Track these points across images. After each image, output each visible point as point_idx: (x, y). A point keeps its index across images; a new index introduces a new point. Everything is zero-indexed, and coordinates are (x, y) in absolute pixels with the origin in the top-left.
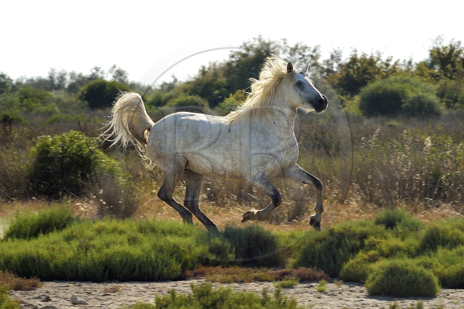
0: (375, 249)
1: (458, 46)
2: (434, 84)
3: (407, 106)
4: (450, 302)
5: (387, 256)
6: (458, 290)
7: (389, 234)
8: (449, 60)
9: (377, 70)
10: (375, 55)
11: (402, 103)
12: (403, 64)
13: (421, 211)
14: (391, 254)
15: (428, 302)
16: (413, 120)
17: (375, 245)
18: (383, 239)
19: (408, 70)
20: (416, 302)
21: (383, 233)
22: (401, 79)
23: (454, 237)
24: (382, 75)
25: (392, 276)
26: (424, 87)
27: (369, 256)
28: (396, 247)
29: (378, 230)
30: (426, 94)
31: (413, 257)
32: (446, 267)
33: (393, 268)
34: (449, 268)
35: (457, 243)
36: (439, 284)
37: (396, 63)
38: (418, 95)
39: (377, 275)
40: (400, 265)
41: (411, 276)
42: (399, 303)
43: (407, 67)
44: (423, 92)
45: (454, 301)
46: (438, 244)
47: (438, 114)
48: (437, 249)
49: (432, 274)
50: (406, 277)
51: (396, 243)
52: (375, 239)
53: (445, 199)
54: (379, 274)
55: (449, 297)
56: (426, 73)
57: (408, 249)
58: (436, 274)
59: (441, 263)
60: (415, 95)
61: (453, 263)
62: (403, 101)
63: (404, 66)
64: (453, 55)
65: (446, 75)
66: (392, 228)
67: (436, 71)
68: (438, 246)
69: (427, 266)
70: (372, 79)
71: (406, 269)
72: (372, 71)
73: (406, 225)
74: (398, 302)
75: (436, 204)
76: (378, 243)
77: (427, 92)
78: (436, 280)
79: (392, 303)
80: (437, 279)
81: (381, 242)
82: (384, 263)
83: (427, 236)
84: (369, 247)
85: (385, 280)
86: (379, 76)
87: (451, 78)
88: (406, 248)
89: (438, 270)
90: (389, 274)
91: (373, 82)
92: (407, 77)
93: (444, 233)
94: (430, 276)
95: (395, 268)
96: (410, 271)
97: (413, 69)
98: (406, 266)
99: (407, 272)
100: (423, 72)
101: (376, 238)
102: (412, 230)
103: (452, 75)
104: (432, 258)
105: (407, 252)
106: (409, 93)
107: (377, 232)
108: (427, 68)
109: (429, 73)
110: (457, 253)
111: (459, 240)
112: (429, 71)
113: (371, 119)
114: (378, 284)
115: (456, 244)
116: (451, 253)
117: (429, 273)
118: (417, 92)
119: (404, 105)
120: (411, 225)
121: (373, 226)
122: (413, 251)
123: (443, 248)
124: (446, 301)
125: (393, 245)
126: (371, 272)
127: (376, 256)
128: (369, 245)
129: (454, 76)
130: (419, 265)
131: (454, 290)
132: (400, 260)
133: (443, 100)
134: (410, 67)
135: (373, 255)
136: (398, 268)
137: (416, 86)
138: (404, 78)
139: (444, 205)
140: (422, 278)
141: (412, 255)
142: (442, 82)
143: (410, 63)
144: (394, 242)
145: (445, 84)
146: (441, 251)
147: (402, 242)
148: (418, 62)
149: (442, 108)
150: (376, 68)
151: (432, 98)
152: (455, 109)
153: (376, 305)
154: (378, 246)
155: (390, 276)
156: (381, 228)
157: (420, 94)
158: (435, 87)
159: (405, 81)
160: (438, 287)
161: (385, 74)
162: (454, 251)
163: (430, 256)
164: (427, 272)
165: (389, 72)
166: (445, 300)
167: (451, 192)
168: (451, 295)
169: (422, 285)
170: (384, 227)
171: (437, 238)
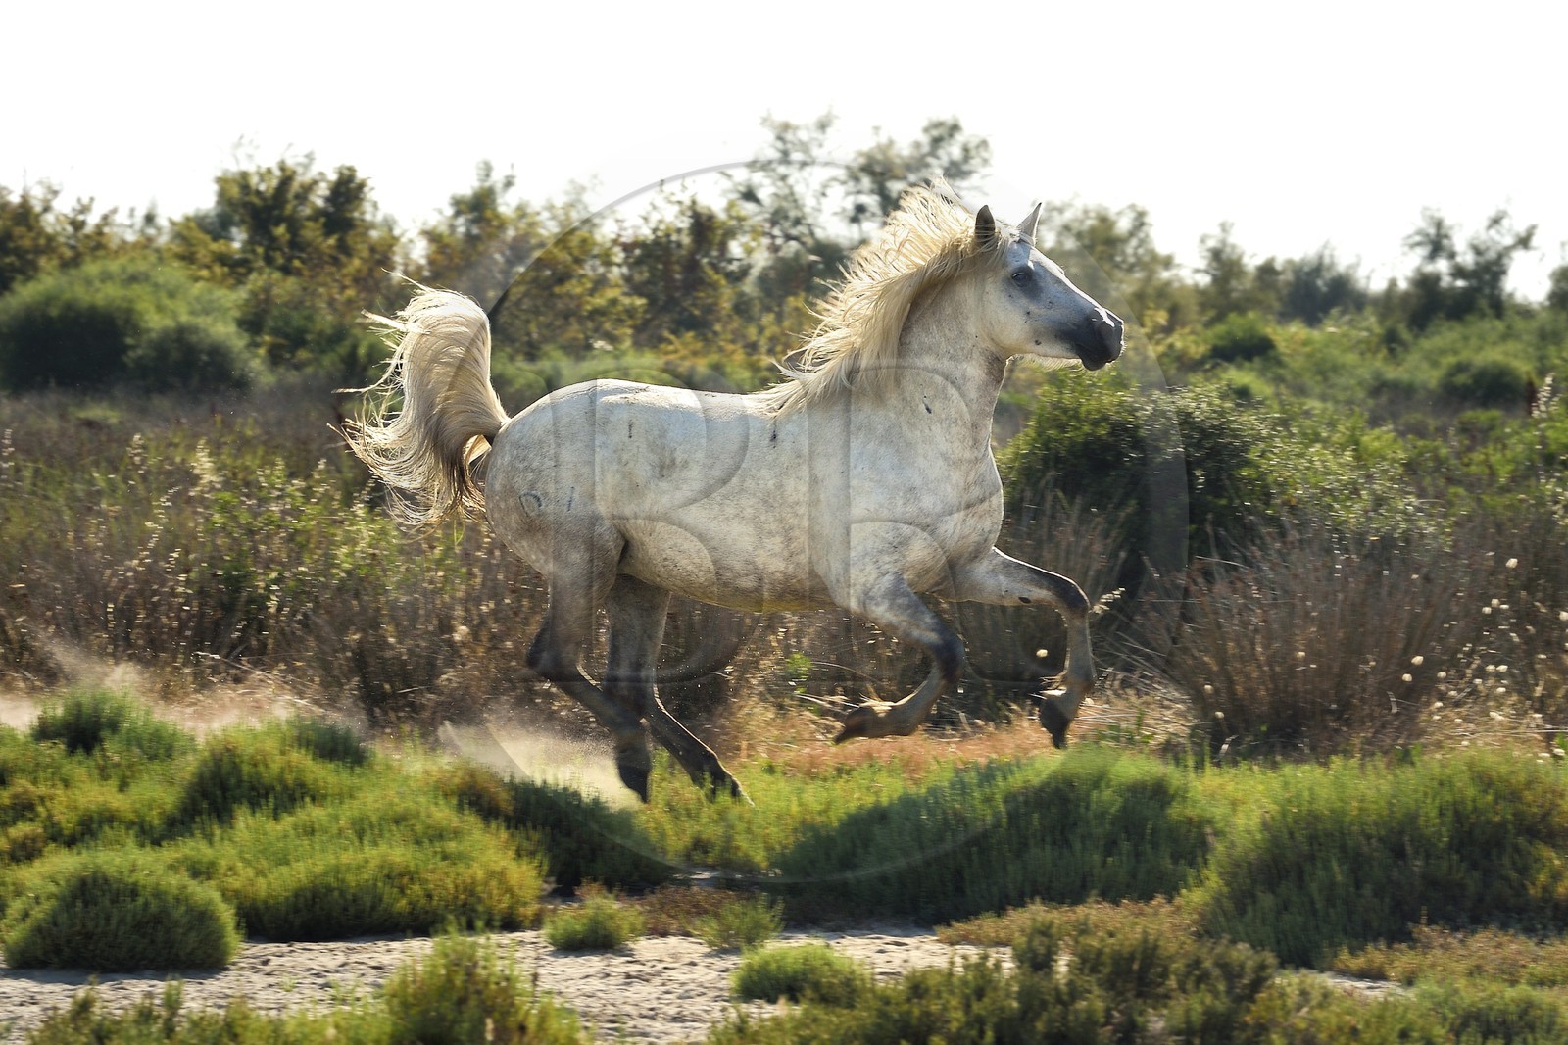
0: (32, 820)
1: (306, 166)
2: (233, 288)
3: (141, 358)
4: (270, 986)
5: (71, 842)
6: (298, 945)
7: (79, 769)
8: (276, 212)
9: (42, 242)
10: (37, 194)
11: (126, 348)
12: (128, 222)
13: (187, 694)
14: (83, 835)
15: (200, 987)
16: (161, 403)
17: (31, 807)
18: (60, 785)
19: (147, 243)
20: (160, 987)
21: (58, 768)
22: (124, 269)
23: (290, 778)
24: (61, 257)
25: (86, 904)
26: (198, 299)
27: (13, 842)
28: (100, 813)
29: (41, 759)
30: (202, 321)
31: (156, 843)
32: (260, 873)
33: (90, 881)
34: (271, 877)
35: (298, 795)
36: (238, 927)
37: (105, 219)
38: (178, 322)
39: (38, 903)
40: (111, 871)
41: (146, 904)
42: (104, 991)
43: (142, 232)
44: (193, 313)
45: (286, 979)
46: (238, 800)
47: (241, 385)
48: (232, 817)
49: (216, 896)
50: (130, 906)
51: (101, 799)
52: (32, 788)
53: (261, 657)
54: (42, 900)
55: (268, 968)
56: (202, 254)
57: (138, 816)
58: (227, 895)
59: (243, 860)
60: (168, 323)
61: (284, 861)
62: (129, 341)
63: (129, 231)
64: (290, 195)
65: (269, 260)
66: (88, 750)
67: (237, 245)
68: (236, 806)
69: (200, 871)
70: (27, 269)
71: (131, 881)
72: (27, 243)
73: (134, 740)
74: (104, 988)
75: (234, 671)
76: (42, 799)
77: (206, 312)
78: (227, 915)
79: (82, 992)
80: (233, 911)
81: (51, 798)
82: (63, 863)
83: (201, 777)
84: (11, 813)
85: (63, 918)
86: (50, 259)
87: (287, 270)
88: (131, 816)
89: (235, 883)
90: (74, 897)
91: (29, 279)
92: (142, 266)
93: (255, 765)
94: (210, 902)
95: (95, 880)
96: (144, 887)
97: (163, 240)
98: (133, 871)
99: (134, 892)
100: (193, 249)
101: (35, 782)
102: (152, 757)
103: (290, 259)
104: (217, 845)
105: (136, 828)
106: (147, 317)
107: (38, 764)
108: (207, 238)
109: (213, 252)
110: (295, 828)
111: (302, 785)
112: (214, 247)
113: (25, 401)
114: (38, 930)
115: (293, 800)
116: (279, 828)
117: (205, 892)
118: (174, 315)
119: (131, 354)
120: (150, 741)
121: (26, 744)
122: (156, 822)
123: (253, 813)
124: (259, 981)
125: (93, 807)
126: (18, 893)
127: (34, 840)
128: (13, 807)
129: (297, 263)
130: (172, 867)
131: (284, 947)
132: (111, 853)
133: (258, 339)
134: (151, 232)
135: (26, 837)
136: (106, 880)
137: (172, 295)
138: (131, 269)
139: (259, 674)
140: (183, 908)
141: (151, 836)
142: (255, 281)
143: (150, 219)
144: (92, 793)
145: (267, 290)
146: (245, 821)
147: (120, 796)
148: (178, 217)
149: (256, 365)
150: (41, 232)
151: (224, 330)
152: (298, 367)
153: (32, 998)
154: (40, 809)
155: (79, 904)
156: (54, 751)
157: (184, 318)
158: (234, 298)
159: (133, 279)
160: (234, 940)
161: (68, 253)
162: (288, 820)
163: (209, 838)
164: (199, 889)
165: (81, 249)
166: (255, 978)
167: (282, 632)
168: (275, 961)
169: (181, 931)
170: (62, 746)
171: (233, 781)
